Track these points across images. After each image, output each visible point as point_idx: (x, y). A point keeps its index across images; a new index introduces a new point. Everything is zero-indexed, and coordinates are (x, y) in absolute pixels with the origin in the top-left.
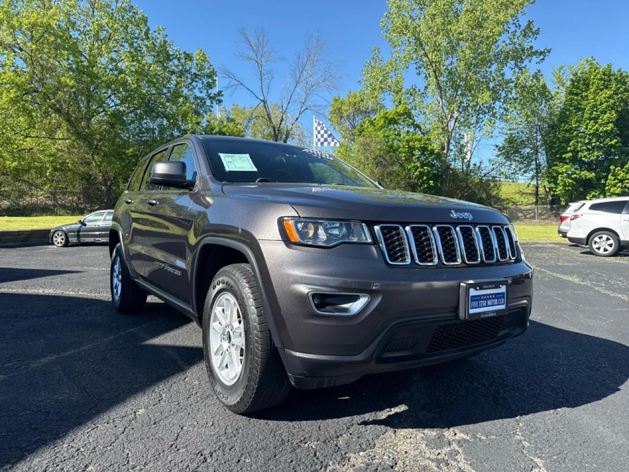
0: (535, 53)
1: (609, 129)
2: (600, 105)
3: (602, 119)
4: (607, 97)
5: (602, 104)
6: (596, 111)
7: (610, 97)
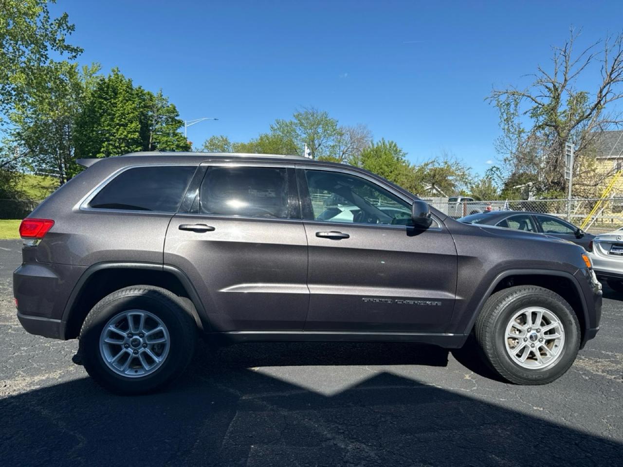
0: (67, 48)
1: (136, 137)
2: (127, 114)
3: (129, 127)
4: (133, 109)
5: (128, 114)
6: (125, 119)
7: (135, 109)
